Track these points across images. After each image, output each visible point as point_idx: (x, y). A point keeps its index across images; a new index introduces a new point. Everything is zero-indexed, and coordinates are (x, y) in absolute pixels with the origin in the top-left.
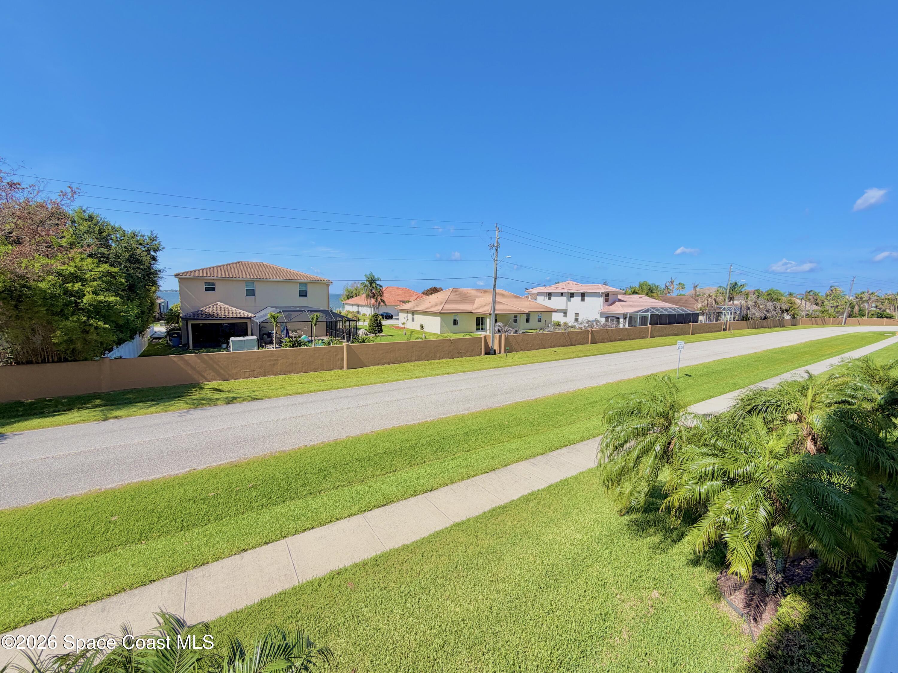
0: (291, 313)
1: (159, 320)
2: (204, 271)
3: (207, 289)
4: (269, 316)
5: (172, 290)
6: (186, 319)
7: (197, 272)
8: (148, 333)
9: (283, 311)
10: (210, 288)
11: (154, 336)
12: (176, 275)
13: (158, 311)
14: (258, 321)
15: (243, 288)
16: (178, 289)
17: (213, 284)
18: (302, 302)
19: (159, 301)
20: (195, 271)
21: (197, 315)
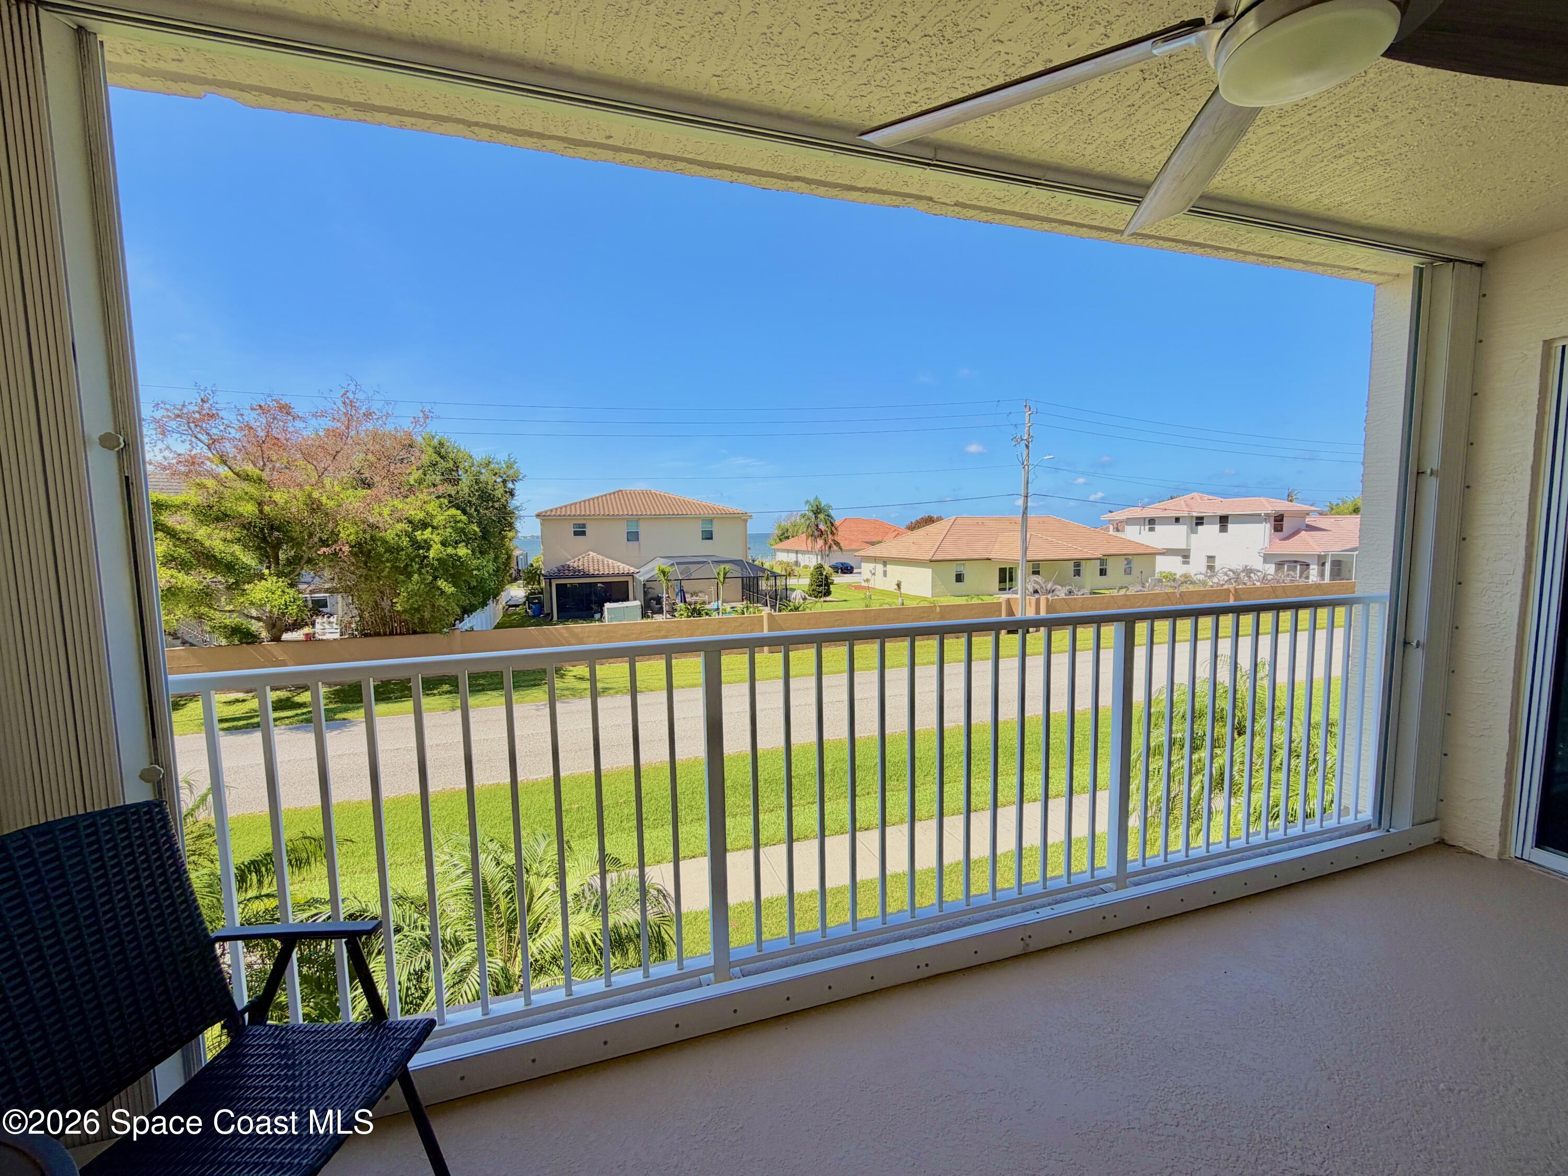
0: (690, 566)
1: (516, 580)
2: (573, 507)
3: (576, 533)
4: (656, 571)
5: (532, 536)
6: (549, 578)
7: (564, 509)
8: (504, 598)
9: (678, 564)
10: (580, 532)
11: (510, 603)
12: (538, 516)
13: (516, 567)
14: (642, 579)
15: (622, 530)
16: (540, 534)
17: (584, 526)
18: (707, 548)
19: (516, 553)
20: (561, 508)
21: (564, 571)
